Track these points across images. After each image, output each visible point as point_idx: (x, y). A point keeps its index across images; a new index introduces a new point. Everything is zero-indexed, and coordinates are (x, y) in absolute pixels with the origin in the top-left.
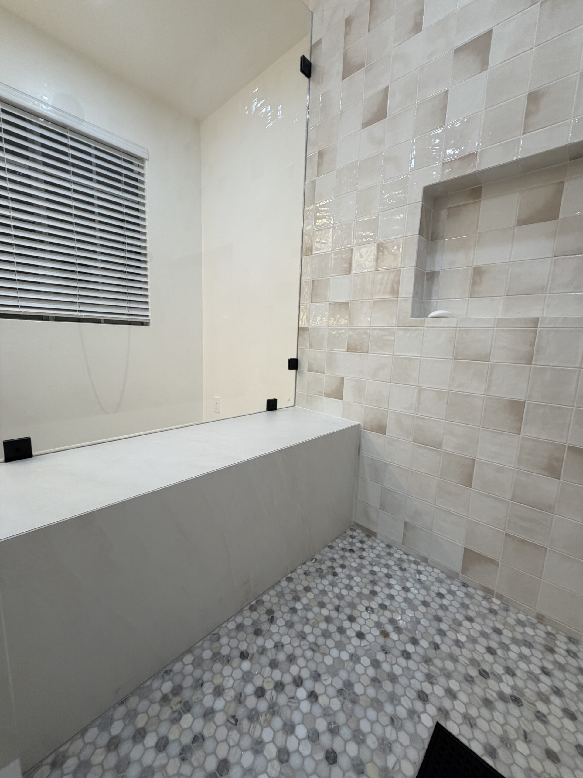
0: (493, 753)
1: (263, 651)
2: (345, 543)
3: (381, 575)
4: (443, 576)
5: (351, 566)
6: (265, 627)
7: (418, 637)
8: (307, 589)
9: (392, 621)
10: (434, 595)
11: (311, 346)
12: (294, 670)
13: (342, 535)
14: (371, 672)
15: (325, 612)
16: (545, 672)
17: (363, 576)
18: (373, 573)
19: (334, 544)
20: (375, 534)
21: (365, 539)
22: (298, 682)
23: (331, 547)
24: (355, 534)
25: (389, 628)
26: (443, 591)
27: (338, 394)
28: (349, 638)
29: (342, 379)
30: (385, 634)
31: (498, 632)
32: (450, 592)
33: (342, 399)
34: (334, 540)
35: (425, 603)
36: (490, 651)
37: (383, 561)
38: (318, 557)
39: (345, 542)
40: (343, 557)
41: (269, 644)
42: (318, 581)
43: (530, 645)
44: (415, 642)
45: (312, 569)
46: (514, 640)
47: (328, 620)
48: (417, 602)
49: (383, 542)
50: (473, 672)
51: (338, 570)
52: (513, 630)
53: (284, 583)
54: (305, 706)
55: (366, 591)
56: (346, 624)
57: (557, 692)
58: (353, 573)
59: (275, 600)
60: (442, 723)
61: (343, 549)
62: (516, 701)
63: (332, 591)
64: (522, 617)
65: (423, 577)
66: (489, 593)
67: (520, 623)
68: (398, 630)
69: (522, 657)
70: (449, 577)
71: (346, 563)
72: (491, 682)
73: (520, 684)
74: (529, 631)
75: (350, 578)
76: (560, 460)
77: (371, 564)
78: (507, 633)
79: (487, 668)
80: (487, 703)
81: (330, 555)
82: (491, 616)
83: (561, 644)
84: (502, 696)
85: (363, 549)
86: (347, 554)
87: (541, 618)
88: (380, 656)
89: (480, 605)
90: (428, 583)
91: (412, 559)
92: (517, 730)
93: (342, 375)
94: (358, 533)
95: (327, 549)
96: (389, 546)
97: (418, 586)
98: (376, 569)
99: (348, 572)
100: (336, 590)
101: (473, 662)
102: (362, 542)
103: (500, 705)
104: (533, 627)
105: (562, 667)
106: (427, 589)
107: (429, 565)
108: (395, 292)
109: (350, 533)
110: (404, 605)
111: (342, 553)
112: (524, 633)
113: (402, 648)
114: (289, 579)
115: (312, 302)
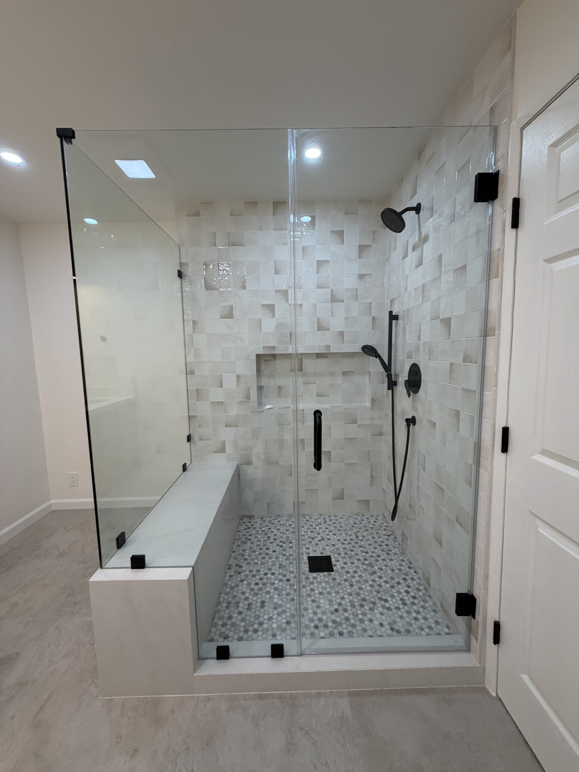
0: (322, 553)
1: (247, 576)
3: (266, 530)
4: (288, 518)
5: (253, 533)
6: (240, 570)
7: (291, 541)
8: (244, 550)
9: (281, 542)
10: (288, 526)
11: (200, 426)
12: (262, 573)
13: (239, 525)
14: (284, 558)
15: (257, 553)
17: (261, 534)
18: (263, 531)
20: (253, 516)
21: (250, 520)
22: (266, 574)
23: (239, 531)
24: (244, 521)
25: (281, 544)
26: (290, 523)
27: (222, 450)
28: (271, 554)
29: (224, 442)
30: (281, 546)
31: (312, 526)
32: (293, 522)
33: (225, 452)
34: (238, 528)
35: (287, 530)
36: (312, 532)
37: (264, 525)
38: (237, 538)
39: (243, 526)
40: (247, 532)
41: (247, 573)
42: (246, 545)
43: (320, 524)
44: (291, 543)
45: (239, 543)
46: (317, 525)
47: (260, 554)
48: (285, 531)
49: (258, 518)
50: (310, 540)
51: (250, 537)
52: (315, 522)
53: (233, 554)
54: (273, 577)
55: (266, 538)
56: (267, 551)
57: (330, 531)
58: (257, 535)
59: (235, 561)
60: (309, 556)
61: (245, 529)
62: (323, 539)
63: (254, 545)
64: (316, 518)
65: (282, 522)
66: (304, 515)
67: (316, 519)
68: (284, 543)
69: (320, 528)
70: (290, 517)
71: (251, 533)
72: (316, 539)
73: (322, 535)
74: (319, 520)
75: (257, 537)
77: (260, 528)
78: (314, 524)
79: (313, 537)
80: (317, 544)
81: (241, 534)
82: (308, 522)
83: (328, 520)
84: (319, 541)
85: (253, 525)
86: (248, 530)
88: (284, 552)
89: (303, 521)
90: (284, 523)
91: (274, 518)
92: (325, 545)
93: (224, 440)
95: (238, 533)
96: (262, 518)
97: (282, 526)
98: (263, 529)
99: (254, 536)
101: (309, 537)
102: (250, 522)
103: (320, 543)
105: (329, 525)
106: (285, 525)
107: (281, 517)
108: (248, 397)
109: (242, 521)
110: (281, 535)
111: (245, 531)
112: (318, 522)
113: (288, 547)
114: (234, 552)
115: (197, 401)
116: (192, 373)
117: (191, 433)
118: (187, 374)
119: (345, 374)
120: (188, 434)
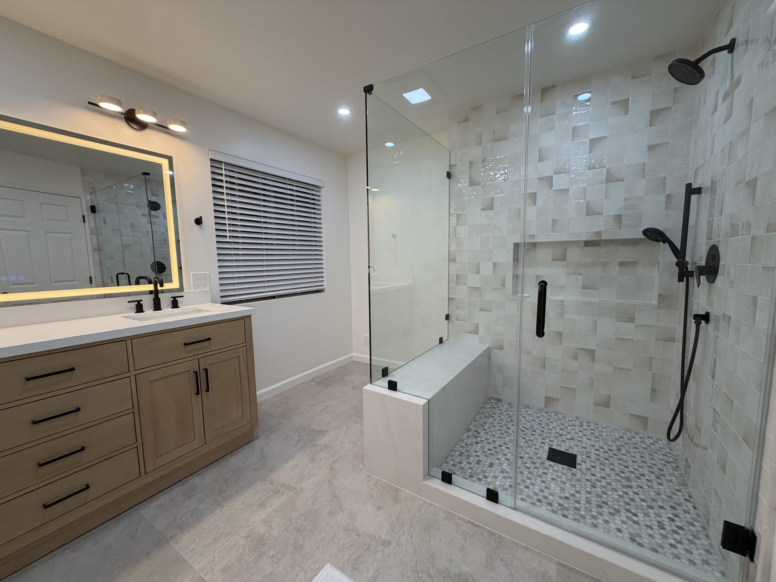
0: (568, 450)
1: (482, 441)
2: (489, 405)
3: (511, 414)
4: (537, 411)
5: (498, 413)
6: (478, 435)
7: (535, 430)
8: (485, 423)
9: (523, 427)
10: (536, 417)
11: (457, 308)
12: (497, 444)
13: (486, 403)
14: (523, 440)
15: (497, 428)
16: (580, 431)
17: (504, 416)
18: (508, 414)
19: (484, 406)
20: (501, 400)
21: (497, 403)
22: (501, 446)
23: (484, 408)
25: (523, 429)
26: (539, 416)
27: (475, 332)
28: (511, 433)
29: (478, 324)
30: (523, 431)
31: (563, 424)
32: (542, 415)
33: (478, 334)
35: (533, 420)
36: (561, 429)
37: (510, 410)
38: (481, 412)
40: (492, 411)
41: (483, 439)
42: (487, 420)
45: (482, 416)
47: (499, 430)
48: (530, 421)
49: (506, 403)
50: (557, 435)
51: (493, 415)
53: (474, 422)
54: (507, 450)
55: (509, 420)
56: (507, 430)
58: (500, 415)
59: (475, 428)
60: (551, 447)
61: (490, 408)
62: (572, 439)
63: (495, 422)
65: (529, 413)
66: (557, 413)
68: (527, 429)
69: (572, 429)
70: (540, 411)
71: (495, 412)
72: (564, 436)
75: (500, 417)
76: (577, 354)
77: (505, 411)
78: (566, 424)
79: (561, 433)
80: (563, 441)
81: (486, 411)
82: (559, 420)
84: (568, 439)
85: (499, 407)
86: (493, 409)
87: (577, 418)
88: (524, 436)
89: (554, 418)
90: (532, 414)
91: (522, 407)
92: (574, 445)
93: (478, 322)
94: (492, 401)
96: (510, 404)
97: (528, 416)
98: (508, 413)
99: (497, 415)
100: (497, 422)
101: (556, 433)
103: (567, 441)
104: (575, 421)
106: (533, 416)
107: (530, 408)
108: (504, 285)
109: (489, 401)
110: (526, 422)
111: (491, 409)
113: (531, 433)
114: (475, 421)
115: (456, 285)
116: (454, 260)
117: (449, 313)
118: (449, 261)
119: (622, 264)
120: (447, 313)
